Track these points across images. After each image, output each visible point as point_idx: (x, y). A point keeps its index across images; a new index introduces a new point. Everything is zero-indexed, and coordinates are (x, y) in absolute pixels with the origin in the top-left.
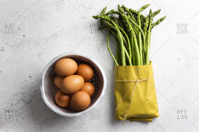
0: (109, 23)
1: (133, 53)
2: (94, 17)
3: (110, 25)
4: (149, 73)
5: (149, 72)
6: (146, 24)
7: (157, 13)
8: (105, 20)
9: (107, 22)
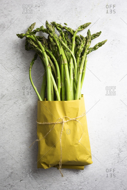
0: (34, 44)
1: (63, 83)
2: (18, 35)
3: (36, 46)
4: (78, 111)
5: (78, 108)
6: (80, 48)
7: (96, 36)
8: (30, 40)
9: (33, 42)
